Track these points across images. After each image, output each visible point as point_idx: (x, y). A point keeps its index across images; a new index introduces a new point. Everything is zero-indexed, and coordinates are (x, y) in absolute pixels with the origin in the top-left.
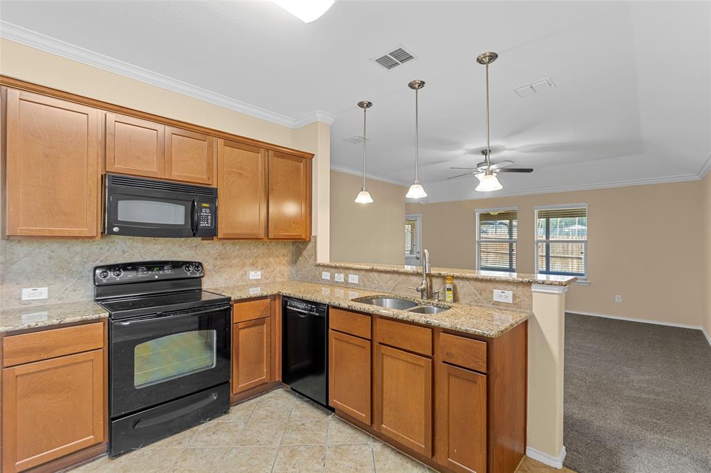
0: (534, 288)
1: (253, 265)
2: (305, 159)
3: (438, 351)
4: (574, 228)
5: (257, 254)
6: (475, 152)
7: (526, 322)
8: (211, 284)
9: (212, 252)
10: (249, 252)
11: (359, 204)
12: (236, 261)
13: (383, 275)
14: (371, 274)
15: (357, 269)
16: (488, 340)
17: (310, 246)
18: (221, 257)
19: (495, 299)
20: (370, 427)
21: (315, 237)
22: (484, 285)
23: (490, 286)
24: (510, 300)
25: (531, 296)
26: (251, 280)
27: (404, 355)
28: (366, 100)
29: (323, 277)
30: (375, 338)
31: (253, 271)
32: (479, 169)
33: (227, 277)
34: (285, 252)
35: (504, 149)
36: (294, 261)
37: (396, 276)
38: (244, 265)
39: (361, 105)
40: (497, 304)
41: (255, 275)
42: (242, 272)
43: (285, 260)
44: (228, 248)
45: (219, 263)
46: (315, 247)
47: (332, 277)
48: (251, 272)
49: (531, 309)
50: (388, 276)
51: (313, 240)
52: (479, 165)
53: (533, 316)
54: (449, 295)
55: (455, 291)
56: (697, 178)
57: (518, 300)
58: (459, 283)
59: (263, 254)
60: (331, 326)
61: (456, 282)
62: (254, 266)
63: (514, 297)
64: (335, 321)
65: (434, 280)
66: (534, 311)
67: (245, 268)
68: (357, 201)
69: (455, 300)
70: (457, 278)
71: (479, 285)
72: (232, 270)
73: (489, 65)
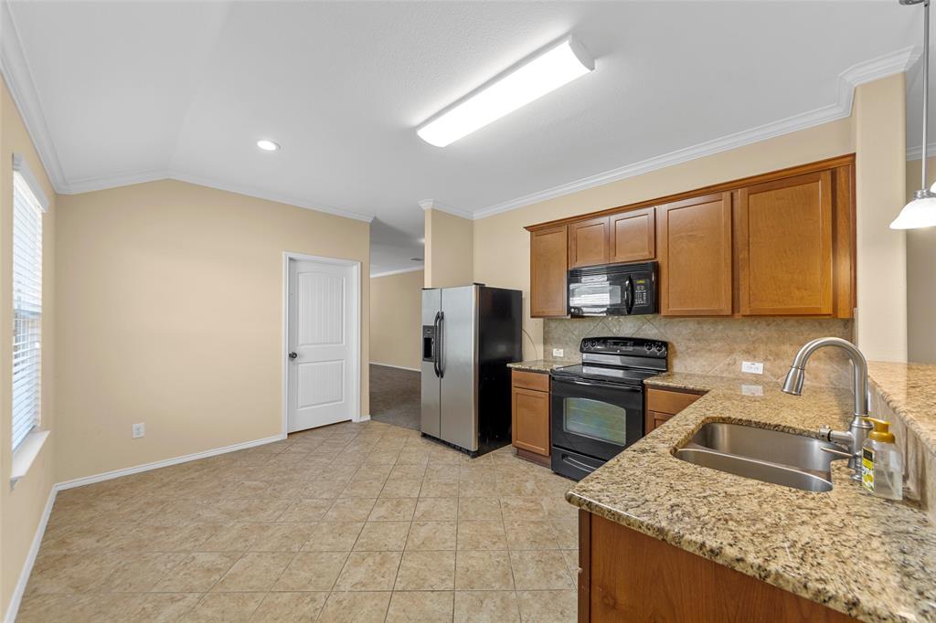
1: (748, 352)
5: (755, 338)
8: (683, 368)
9: (684, 332)
10: (740, 334)
12: (719, 345)
18: (696, 338)
26: (744, 373)
31: (748, 360)
33: (704, 363)
38: (731, 352)
41: (752, 367)
42: (728, 360)
44: (705, 327)
45: (693, 344)
48: (744, 363)
59: (768, 338)
62: (750, 354)
67: (734, 356)
72: (713, 356)
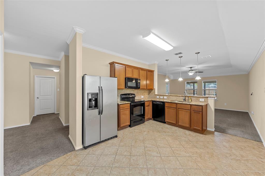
0: (209, 98)
1: (142, 95)
2: (152, 72)
3: (191, 109)
4: (211, 85)
6: (188, 68)
7: (207, 105)
10: (141, 92)
11: (166, 82)
12: (139, 94)
13: (173, 97)
14: (170, 96)
15: (166, 95)
16: (202, 106)
17: (153, 90)
18: (137, 93)
19: (200, 100)
20: (176, 124)
21: (155, 89)
22: (198, 98)
23: (199, 98)
24: (204, 101)
25: (208, 100)
27: (184, 110)
28: (167, 59)
29: (157, 97)
30: (177, 107)
32: (189, 72)
34: (147, 92)
35: (196, 67)
36: (149, 94)
37: (176, 97)
39: (166, 60)
40: (201, 101)
41: (142, 97)
42: (140, 96)
43: (147, 94)
44: (138, 91)
46: (155, 91)
47: (160, 97)
49: (208, 102)
50: (174, 97)
51: (154, 89)
52: (189, 71)
53: (208, 104)
54: (190, 100)
55: (191, 99)
56: (247, 73)
57: (205, 101)
58: (192, 98)
60: (166, 106)
61: (191, 97)
63: (204, 100)
64: (166, 105)
65: (186, 97)
66: (209, 102)
68: (165, 81)
69: (191, 101)
70: (192, 97)
71: (196, 98)
73: (198, 54)
